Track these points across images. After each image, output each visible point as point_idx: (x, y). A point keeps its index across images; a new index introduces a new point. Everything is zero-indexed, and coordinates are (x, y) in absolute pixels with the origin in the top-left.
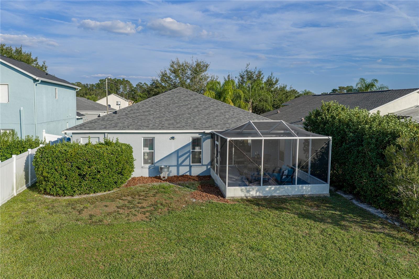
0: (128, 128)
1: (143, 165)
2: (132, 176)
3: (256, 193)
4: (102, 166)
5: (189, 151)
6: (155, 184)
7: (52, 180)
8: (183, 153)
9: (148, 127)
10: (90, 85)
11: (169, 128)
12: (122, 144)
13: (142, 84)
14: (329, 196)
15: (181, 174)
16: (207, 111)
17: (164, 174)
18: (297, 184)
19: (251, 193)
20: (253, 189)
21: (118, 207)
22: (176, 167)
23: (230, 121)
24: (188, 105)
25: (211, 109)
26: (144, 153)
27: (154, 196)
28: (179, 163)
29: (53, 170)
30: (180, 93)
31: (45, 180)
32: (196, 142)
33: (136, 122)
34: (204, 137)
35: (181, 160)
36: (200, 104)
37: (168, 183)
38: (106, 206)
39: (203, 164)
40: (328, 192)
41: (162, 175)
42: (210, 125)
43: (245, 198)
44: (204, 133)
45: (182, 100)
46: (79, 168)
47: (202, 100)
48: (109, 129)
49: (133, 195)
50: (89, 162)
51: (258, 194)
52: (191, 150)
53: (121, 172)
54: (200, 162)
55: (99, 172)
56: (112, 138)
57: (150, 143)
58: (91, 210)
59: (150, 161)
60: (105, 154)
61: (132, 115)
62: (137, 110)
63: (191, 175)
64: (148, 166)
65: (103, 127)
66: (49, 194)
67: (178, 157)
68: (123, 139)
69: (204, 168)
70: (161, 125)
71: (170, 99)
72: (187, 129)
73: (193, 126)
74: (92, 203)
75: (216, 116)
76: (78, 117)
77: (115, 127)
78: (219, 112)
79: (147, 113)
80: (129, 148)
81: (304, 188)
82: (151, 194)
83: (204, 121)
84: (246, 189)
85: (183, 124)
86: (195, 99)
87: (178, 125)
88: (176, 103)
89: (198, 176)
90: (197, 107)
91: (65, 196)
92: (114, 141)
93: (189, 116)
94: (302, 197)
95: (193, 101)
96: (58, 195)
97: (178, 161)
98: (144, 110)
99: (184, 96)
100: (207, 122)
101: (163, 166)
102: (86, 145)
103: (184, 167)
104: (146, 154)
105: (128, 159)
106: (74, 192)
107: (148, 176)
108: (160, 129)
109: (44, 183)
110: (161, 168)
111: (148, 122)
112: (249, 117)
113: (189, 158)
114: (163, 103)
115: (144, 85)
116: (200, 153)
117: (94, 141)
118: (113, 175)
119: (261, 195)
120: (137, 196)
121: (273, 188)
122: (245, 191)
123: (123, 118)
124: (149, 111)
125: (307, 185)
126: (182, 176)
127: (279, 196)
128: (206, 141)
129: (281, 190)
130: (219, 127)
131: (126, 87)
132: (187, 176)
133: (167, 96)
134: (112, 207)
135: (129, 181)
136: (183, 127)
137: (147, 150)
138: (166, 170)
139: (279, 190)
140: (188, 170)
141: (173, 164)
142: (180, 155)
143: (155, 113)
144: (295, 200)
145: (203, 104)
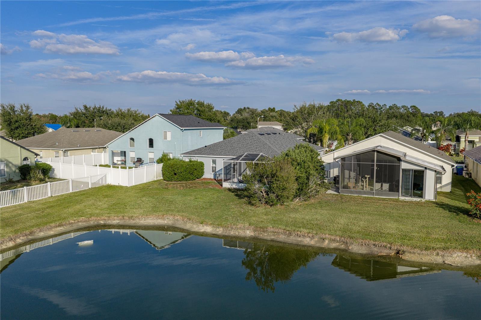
0: (205, 155)
1: (210, 172)
9: (214, 154)
11: (222, 155)
13: (373, 104)
19: (233, 186)
26: (212, 167)
33: (211, 151)
43: (230, 188)
46: (174, 171)
48: (197, 155)
51: (236, 187)
57: (214, 162)
61: (212, 148)
62: (217, 145)
64: (213, 173)
65: (195, 153)
68: (202, 160)
77: (200, 154)
80: (203, 164)
97: (226, 172)
101: (218, 174)
103: (229, 175)
106: (172, 180)
107: (213, 178)
108: (218, 155)
122: (231, 185)
123: (207, 149)
142: (227, 168)
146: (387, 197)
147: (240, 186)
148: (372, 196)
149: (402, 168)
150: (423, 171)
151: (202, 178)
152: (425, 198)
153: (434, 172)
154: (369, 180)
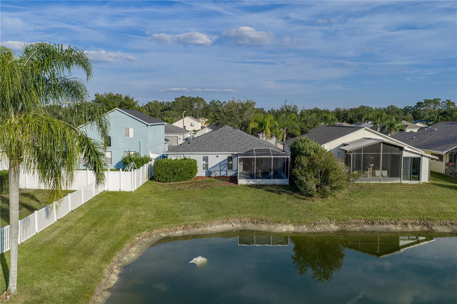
0: (195, 152)
1: (202, 170)
2: (197, 175)
3: (252, 182)
4: (183, 169)
5: (226, 163)
6: (208, 179)
7: (161, 175)
8: (223, 164)
9: (205, 151)
10: (166, 102)
11: (215, 151)
12: (192, 159)
13: (215, 101)
14: (289, 185)
15: (222, 175)
16: (238, 142)
17: (213, 175)
18: (273, 179)
19: (250, 182)
20: (251, 181)
21: (189, 186)
22: (219, 172)
23: (249, 147)
24: (228, 138)
25: (241, 140)
26: (203, 164)
27: (206, 183)
28: (221, 169)
29: (162, 171)
30: (225, 130)
31: (158, 175)
32: (230, 159)
33: (199, 148)
34: (234, 156)
35: (222, 168)
36: (235, 137)
37: (214, 179)
38: (185, 186)
39: (234, 170)
40: (288, 183)
41: (212, 176)
42: (237, 150)
43: (247, 185)
44: (233, 154)
45: (226, 135)
46: (173, 170)
47: (237, 135)
48: (186, 152)
49: (197, 183)
50: (177, 167)
51: (253, 183)
52: (227, 163)
53: (191, 172)
54: (232, 169)
55: (182, 172)
56: (187, 156)
57: (206, 159)
58: (179, 187)
59: (206, 168)
60: (184, 164)
61: (197, 144)
62: (200, 141)
63: (227, 176)
64: (205, 171)
65: (183, 151)
66: (160, 181)
67: (220, 166)
68: (193, 157)
69: (234, 172)
70: (212, 150)
71: (219, 134)
72: (224, 152)
73: (228, 150)
74: (179, 185)
75: (242, 145)
76: (165, 142)
77: (188, 151)
78: (244, 142)
79: (205, 143)
80: (195, 161)
81: (276, 180)
82: (205, 182)
83: (235, 147)
84: (248, 180)
85: (223, 149)
86: (233, 134)
87: (221, 150)
88: (222, 137)
89: (231, 177)
90: (233, 139)
91: (167, 182)
92: (188, 158)
93: (227, 144)
94: (275, 185)
95: (231, 135)
96: (164, 182)
98: (204, 141)
99: (227, 132)
100: (236, 148)
101: (212, 171)
102: (176, 160)
103: (223, 172)
104: (204, 165)
105: (195, 166)
106: (171, 180)
107: (205, 176)
108: (211, 152)
109: (158, 176)
110: (211, 172)
111: (205, 148)
112: (261, 145)
113: (226, 167)
114: (215, 137)
115: (217, 102)
116: (232, 164)
117: (179, 158)
118: (188, 174)
119: (255, 183)
120: (198, 183)
121: (260, 180)
122: (247, 181)
123: (193, 146)
124: (206, 142)
125: (277, 179)
126: (222, 176)
127: (264, 184)
128: (235, 158)
129: (265, 181)
130: (242, 150)
131: (200, 104)
132: (225, 176)
133: (217, 132)
134: (188, 186)
135: (195, 178)
136: (223, 150)
137: (205, 163)
138: (213, 173)
139: (264, 181)
140: (226, 173)
141: (218, 170)
142: (221, 165)
143: (209, 143)
144: (269, 186)
145: (237, 137)
146: (391, 182)
147: (257, 181)
148: (379, 182)
149: (404, 156)
150: (420, 158)
151: (196, 176)
152: (421, 181)
153: (428, 159)
154: (372, 168)
